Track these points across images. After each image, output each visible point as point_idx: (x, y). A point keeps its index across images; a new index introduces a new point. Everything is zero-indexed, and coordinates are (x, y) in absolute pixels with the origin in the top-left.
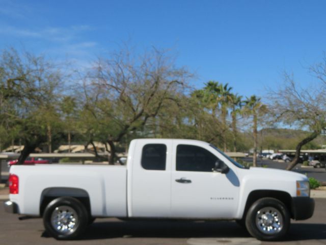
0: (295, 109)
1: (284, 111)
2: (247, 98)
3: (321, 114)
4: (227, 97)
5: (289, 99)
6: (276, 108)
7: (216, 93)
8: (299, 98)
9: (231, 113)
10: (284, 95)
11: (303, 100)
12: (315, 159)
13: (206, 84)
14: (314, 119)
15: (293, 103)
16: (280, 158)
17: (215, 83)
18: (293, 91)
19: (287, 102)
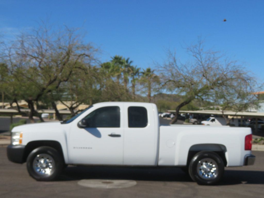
0: (176, 79)
1: (167, 80)
2: (144, 70)
3: (195, 83)
4: (128, 69)
5: (171, 71)
6: (161, 78)
7: (120, 66)
8: (179, 71)
9: (132, 81)
10: (168, 68)
11: (182, 72)
12: (194, 118)
13: (112, 58)
14: (189, 87)
15: (175, 75)
16: (168, 116)
17: (120, 57)
18: (175, 66)
19: (170, 74)
